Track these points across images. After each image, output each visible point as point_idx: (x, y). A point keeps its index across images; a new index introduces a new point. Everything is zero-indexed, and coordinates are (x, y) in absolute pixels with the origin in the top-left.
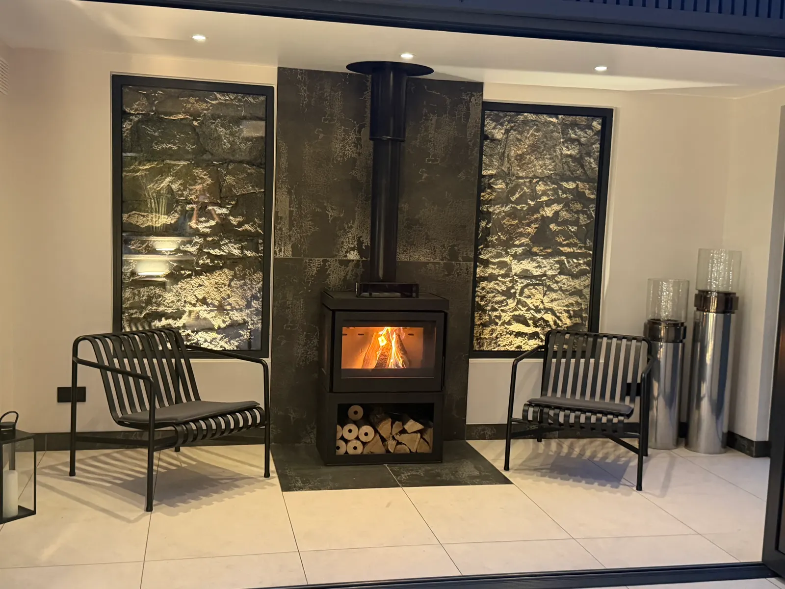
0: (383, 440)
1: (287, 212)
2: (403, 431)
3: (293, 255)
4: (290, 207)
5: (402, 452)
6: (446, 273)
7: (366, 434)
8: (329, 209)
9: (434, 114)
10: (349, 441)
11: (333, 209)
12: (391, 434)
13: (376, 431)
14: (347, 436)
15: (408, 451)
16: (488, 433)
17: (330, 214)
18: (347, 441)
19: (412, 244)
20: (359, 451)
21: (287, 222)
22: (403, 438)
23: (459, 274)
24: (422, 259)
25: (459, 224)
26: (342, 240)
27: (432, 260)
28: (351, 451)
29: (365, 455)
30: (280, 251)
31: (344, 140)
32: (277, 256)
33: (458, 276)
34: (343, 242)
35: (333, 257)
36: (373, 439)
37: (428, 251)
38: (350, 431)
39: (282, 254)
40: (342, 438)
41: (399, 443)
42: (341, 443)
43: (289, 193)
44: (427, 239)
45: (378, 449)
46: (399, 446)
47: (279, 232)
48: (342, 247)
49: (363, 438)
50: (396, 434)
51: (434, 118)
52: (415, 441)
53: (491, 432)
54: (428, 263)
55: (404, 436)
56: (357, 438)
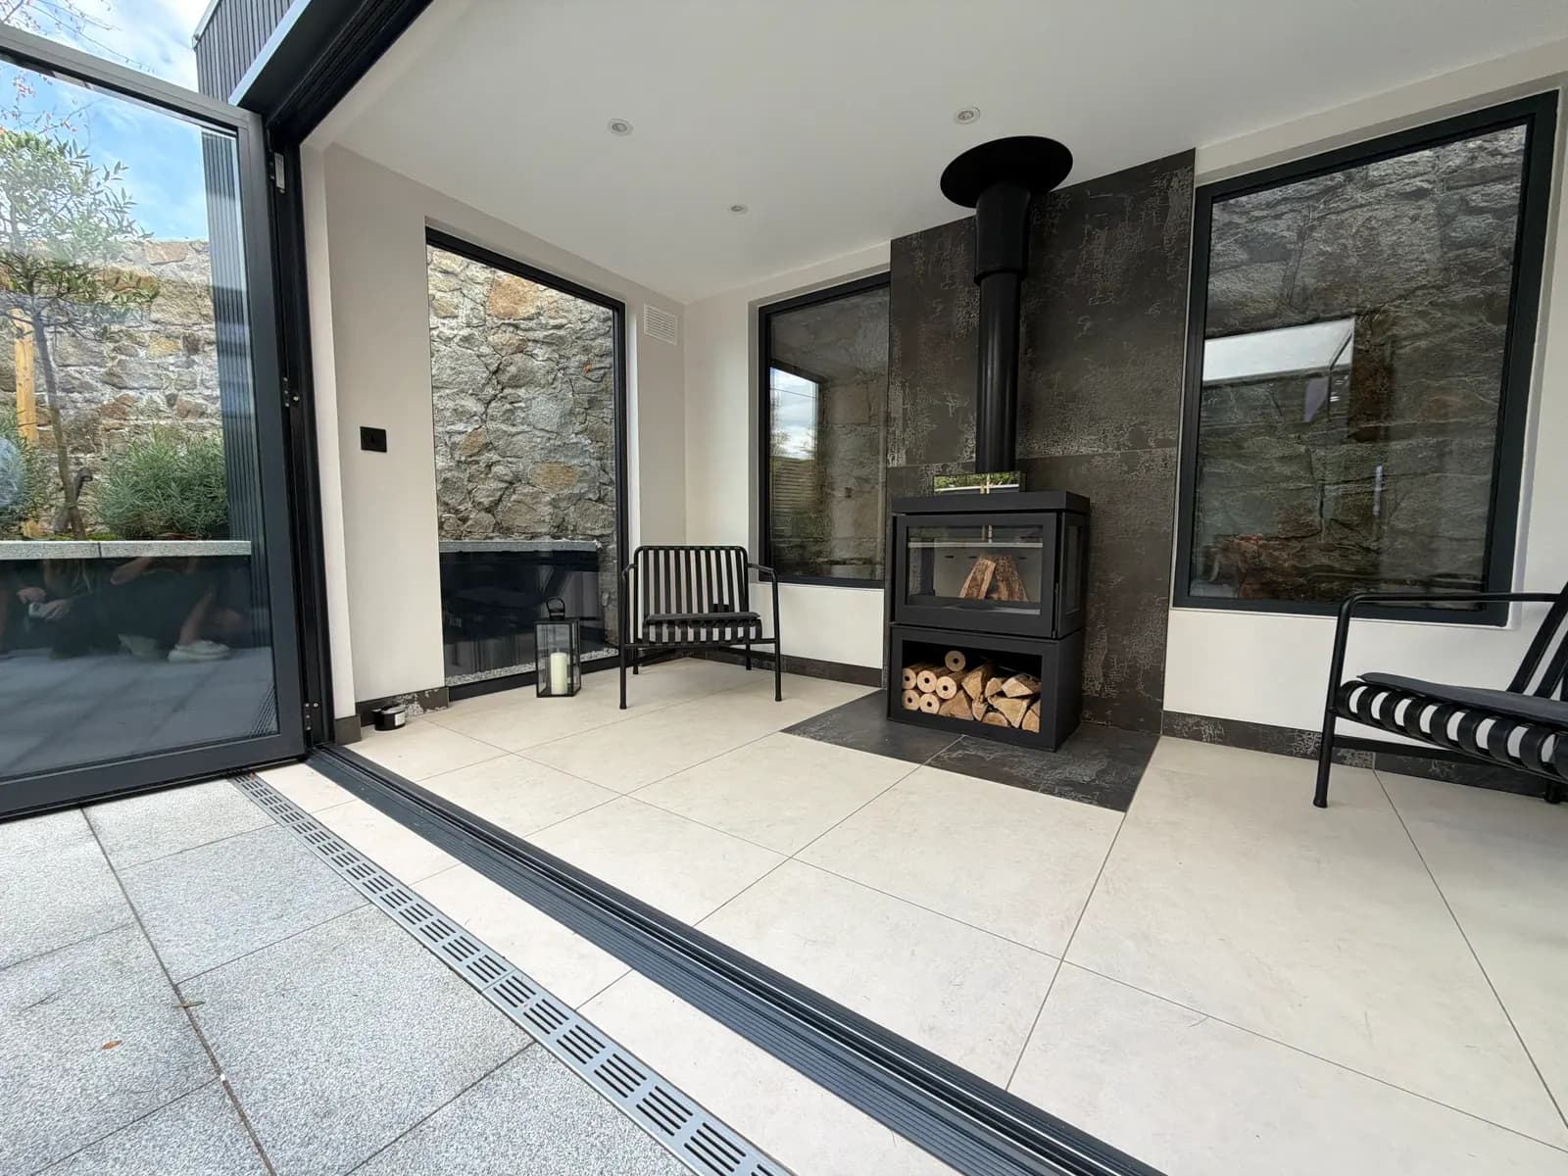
0: (970, 700)
1: (901, 411)
2: (1002, 694)
3: (907, 462)
4: (904, 404)
5: (996, 723)
6: (1125, 468)
7: (945, 688)
8: (950, 399)
9: (1101, 228)
10: (924, 693)
11: (954, 398)
12: (983, 693)
13: (960, 687)
14: (922, 686)
15: (1005, 724)
16: (1207, 731)
17: (950, 405)
18: (921, 693)
19: (1068, 430)
20: (935, 709)
21: (900, 425)
22: (999, 703)
23: (1148, 469)
24: (1084, 450)
25: (1150, 388)
26: (966, 436)
27: (1100, 451)
28: (925, 709)
29: (942, 716)
30: (893, 459)
31: (968, 304)
32: (890, 466)
33: (1147, 472)
34: (967, 439)
35: (955, 461)
36: (954, 697)
37: (1093, 437)
38: (927, 681)
39: (895, 462)
40: (916, 688)
41: (991, 708)
42: (913, 694)
43: (903, 386)
44: (1092, 419)
45: (961, 712)
46: (991, 714)
47: (892, 437)
48: (965, 446)
49: (942, 694)
50: (992, 696)
51: (1102, 236)
52: (1019, 711)
53: (1214, 731)
54: (1093, 456)
55: (1002, 700)
56: (934, 692)
